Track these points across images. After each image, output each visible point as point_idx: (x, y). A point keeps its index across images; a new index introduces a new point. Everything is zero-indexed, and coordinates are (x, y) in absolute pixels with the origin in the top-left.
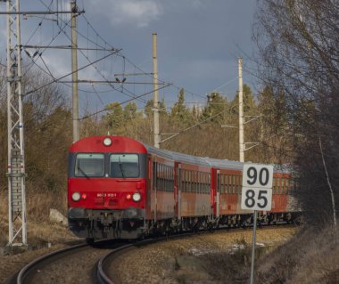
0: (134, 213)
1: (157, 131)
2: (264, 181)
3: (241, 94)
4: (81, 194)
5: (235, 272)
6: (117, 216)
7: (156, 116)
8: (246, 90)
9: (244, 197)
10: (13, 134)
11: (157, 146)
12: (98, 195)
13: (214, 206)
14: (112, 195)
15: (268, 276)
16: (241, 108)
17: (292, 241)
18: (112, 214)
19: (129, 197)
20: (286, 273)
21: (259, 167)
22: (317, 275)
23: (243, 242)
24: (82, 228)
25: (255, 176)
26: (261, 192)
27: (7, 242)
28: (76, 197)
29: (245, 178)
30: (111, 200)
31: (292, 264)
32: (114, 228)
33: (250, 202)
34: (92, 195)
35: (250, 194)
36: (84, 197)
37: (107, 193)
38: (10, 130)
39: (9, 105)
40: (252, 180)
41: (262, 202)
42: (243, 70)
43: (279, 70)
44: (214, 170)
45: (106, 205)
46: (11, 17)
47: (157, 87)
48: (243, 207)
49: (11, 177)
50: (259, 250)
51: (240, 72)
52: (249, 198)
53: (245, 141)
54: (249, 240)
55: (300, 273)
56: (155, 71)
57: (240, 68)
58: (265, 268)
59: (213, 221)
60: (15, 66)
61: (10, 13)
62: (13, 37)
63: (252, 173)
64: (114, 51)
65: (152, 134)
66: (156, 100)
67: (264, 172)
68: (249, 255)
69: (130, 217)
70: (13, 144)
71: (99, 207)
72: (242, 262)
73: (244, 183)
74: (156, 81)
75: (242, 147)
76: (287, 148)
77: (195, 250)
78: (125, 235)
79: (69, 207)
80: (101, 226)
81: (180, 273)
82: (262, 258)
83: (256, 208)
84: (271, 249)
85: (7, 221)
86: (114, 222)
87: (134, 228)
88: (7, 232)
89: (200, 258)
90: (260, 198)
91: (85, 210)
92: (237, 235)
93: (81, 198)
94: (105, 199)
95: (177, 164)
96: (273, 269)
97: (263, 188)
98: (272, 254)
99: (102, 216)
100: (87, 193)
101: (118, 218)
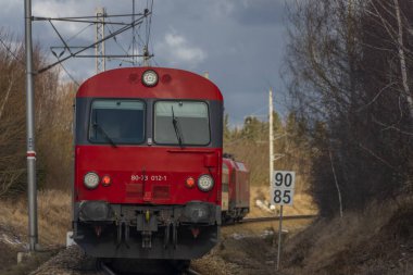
2: (288, 183)
3: (271, 118)
4: (101, 174)
5: (266, 252)
8: (275, 115)
9: (273, 196)
12: (134, 178)
14: (159, 178)
15: (290, 254)
17: (308, 229)
18: (157, 213)
19: (190, 181)
20: (305, 253)
21: (284, 173)
22: (327, 254)
23: (272, 229)
25: (281, 180)
26: (286, 192)
28: (91, 180)
29: (274, 181)
30: (157, 188)
31: (309, 246)
33: (277, 199)
34: (121, 177)
35: (278, 193)
36: (107, 180)
37: (150, 174)
40: (279, 183)
41: (286, 199)
43: (301, 101)
45: (147, 197)
46: (99, 60)
48: (272, 203)
50: (284, 236)
52: (276, 196)
53: (274, 153)
54: (276, 228)
55: (315, 252)
57: (271, 100)
58: (288, 249)
61: (98, 56)
63: (279, 177)
67: (288, 177)
68: (276, 238)
72: (271, 244)
75: (272, 158)
76: (305, 159)
77: (235, 235)
80: (137, 236)
81: (224, 252)
82: (286, 241)
83: (282, 203)
84: (293, 235)
86: (161, 229)
89: (239, 241)
90: (285, 196)
91: (109, 205)
93: (101, 184)
94: (146, 185)
96: (295, 250)
97: (288, 189)
98: (294, 238)
99: (140, 218)
100: (111, 174)
101: (169, 221)
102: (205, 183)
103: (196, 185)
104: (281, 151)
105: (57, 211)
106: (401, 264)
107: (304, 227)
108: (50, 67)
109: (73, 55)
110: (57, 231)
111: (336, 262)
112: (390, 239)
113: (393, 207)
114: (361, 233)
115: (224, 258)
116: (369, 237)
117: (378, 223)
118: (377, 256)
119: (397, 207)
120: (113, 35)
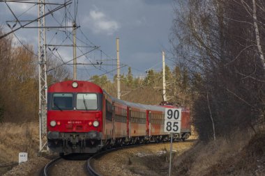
0: (94, 135)
1: (119, 90)
2: (176, 117)
3: (164, 70)
4: (57, 121)
5: (161, 166)
6: (82, 137)
7: (119, 82)
8: (167, 68)
9: (166, 126)
10: (42, 92)
11: (119, 98)
12: (69, 122)
13: (148, 131)
14: (78, 123)
15: (178, 167)
16: (164, 78)
17: (191, 149)
18: (78, 136)
19: (90, 123)
20: (189, 166)
21: (173, 110)
22: (205, 167)
23: (165, 150)
24: (58, 146)
25: (172, 115)
26: (175, 123)
27: (38, 150)
28: (53, 123)
29: (166, 115)
30: (78, 126)
31: (192, 162)
32: (80, 145)
33: (169, 128)
34: (64, 122)
35: (169, 124)
36: (59, 123)
37: (75, 121)
38: (40, 90)
39: (40, 76)
40: (170, 117)
41: (175, 128)
42: (165, 58)
43: (184, 58)
44: (148, 111)
45: (74, 130)
46: (41, 30)
47: (119, 67)
48: (166, 131)
49: (41, 115)
50: (174, 154)
51: (164, 59)
52: (168, 126)
54: (168, 149)
55: (196, 166)
56: (118, 58)
57: (164, 57)
58: (177, 163)
59: (147, 139)
60: (43, 56)
61: (40, 27)
62: (42, 40)
63: (170, 113)
64: (96, 48)
65: (116, 92)
66: (119, 74)
67: (177, 112)
68: (168, 156)
69: (91, 138)
70: (42, 98)
71: (70, 131)
72: (165, 160)
73: (166, 118)
74: (118, 64)
76: (188, 99)
77: (139, 154)
78: (88, 150)
79: (48, 131)
80: (71, 144)
81: (131, 166)
82: (175, 158)
83: (172, 131)
84: (180, 154)
85: (39, 139)
86: (80, 141)
87: (95, 146)
88: (39, 144)
89: (142, 158)
90: (174, 126)
91: (60, 133)
92: (162, 146)
93: (57, 125)
94: (74, 125)
95: (128, 108)
96: (181, 164)
97: (176, 121)
98: (181, 156)
99: (72, 137)
100: (61, 121)
101: (82, 138)
102: (96, 124)
103: (92, 125)
104: (171, 94)
105: (12, 138)
106: (257, 174)
107: (188, 148)
108: (6, 35)
109: (22, 27)
110: (12, 152)
111: (211, 172)
112: (249, 156)
113: (251, 134)
114: (229, 152)
115: (131, 170)
116: (234, 155)
117: (241, 145)
118: (240, 168)
119: (254, 133)
120: (51, 12)
